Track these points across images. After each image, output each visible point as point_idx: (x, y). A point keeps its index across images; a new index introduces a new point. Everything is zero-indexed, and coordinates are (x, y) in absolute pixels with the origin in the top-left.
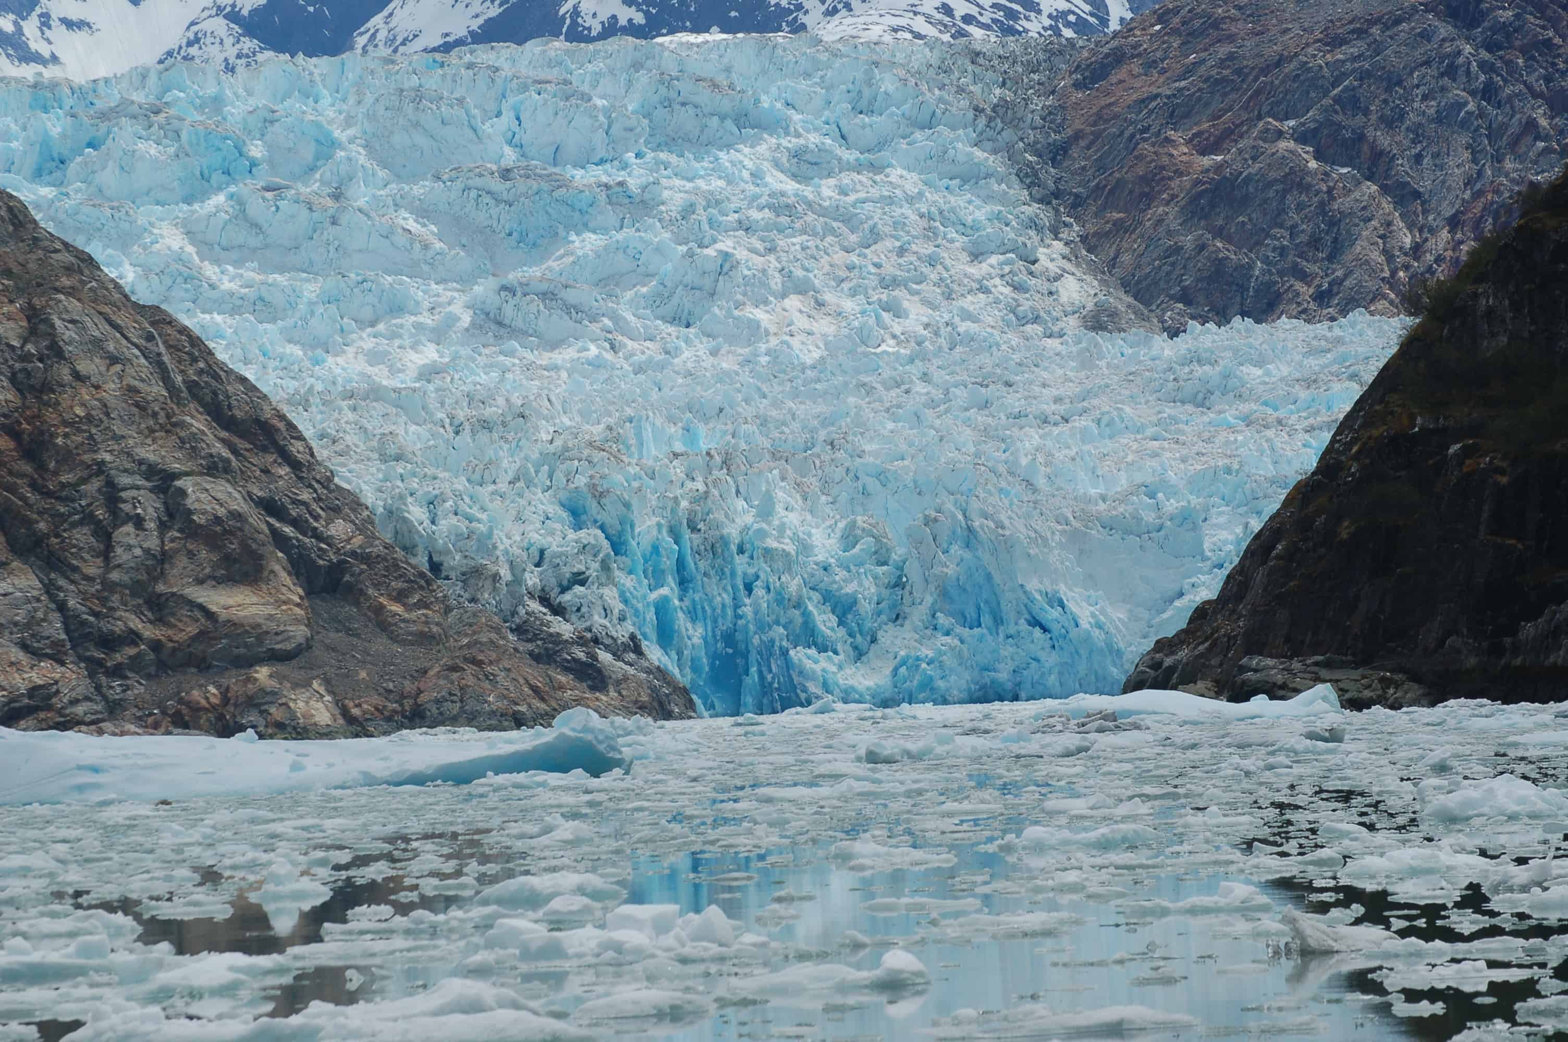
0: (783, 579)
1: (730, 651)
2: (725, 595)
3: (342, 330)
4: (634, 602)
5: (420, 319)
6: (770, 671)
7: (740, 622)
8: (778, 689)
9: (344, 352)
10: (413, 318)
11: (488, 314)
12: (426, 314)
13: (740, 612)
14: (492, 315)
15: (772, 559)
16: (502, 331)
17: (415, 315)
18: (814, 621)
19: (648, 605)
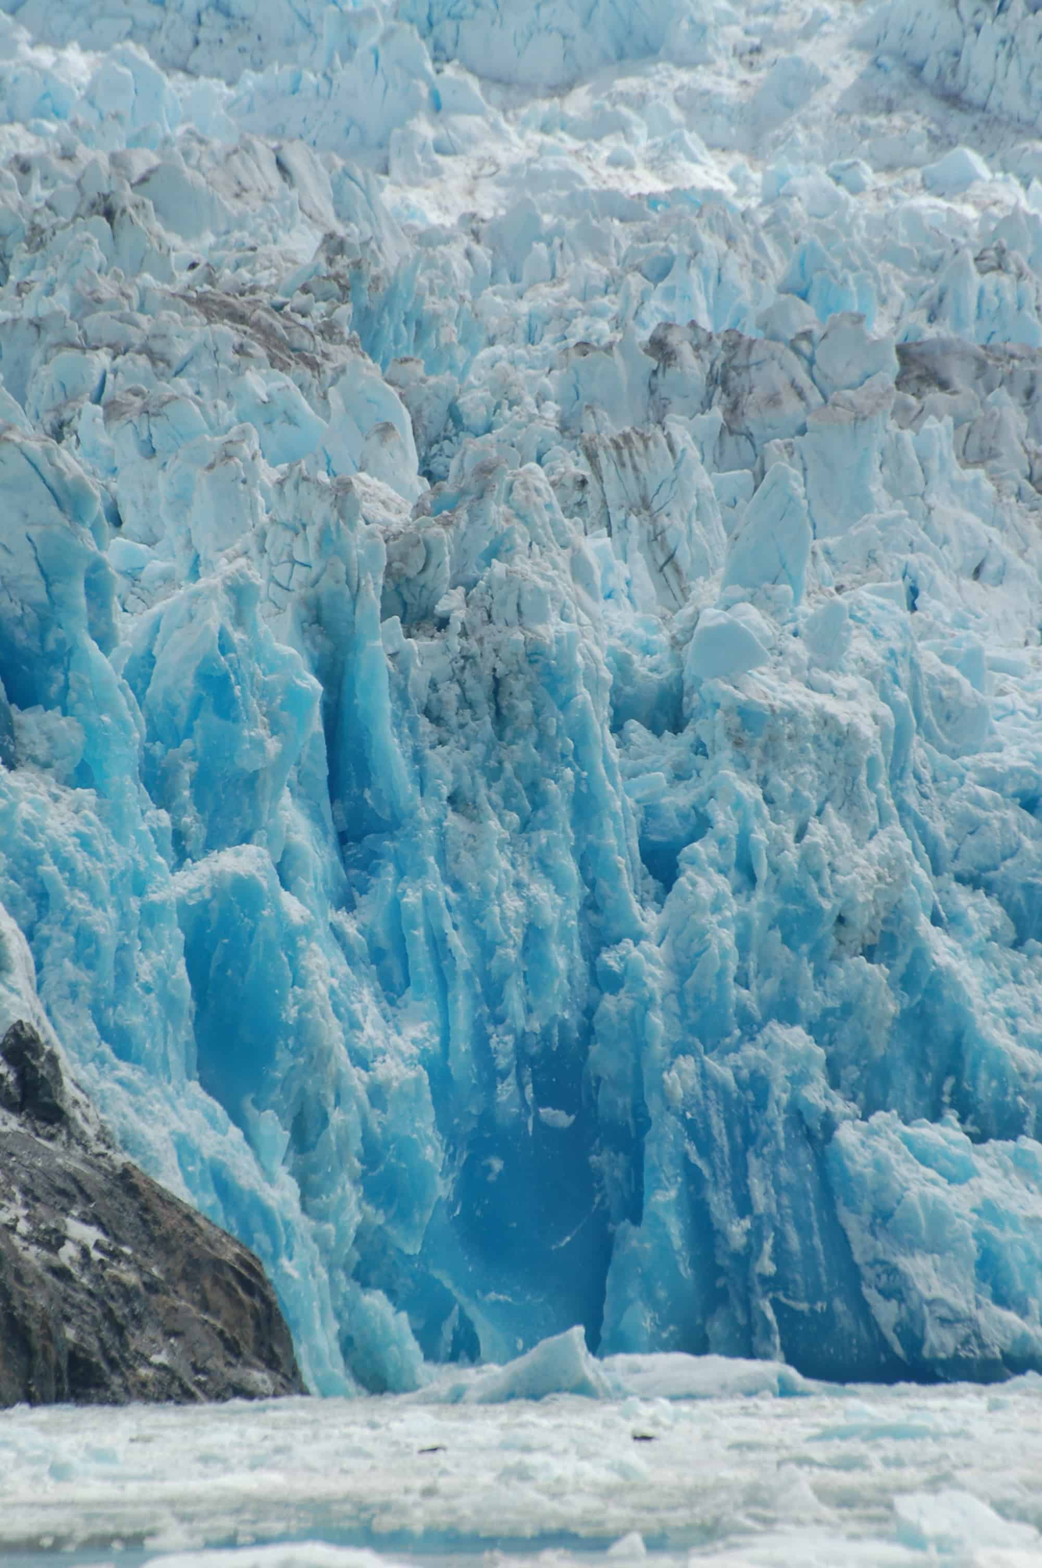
0: (818, 833)
1: (562, 1119)
2: (541, 891)
3: (437, 106)
4: (77, 900)
5: (704, 79)
6: (744, 1206)
7: (609, 1003)
8: (769, 1283)
9: (436, 172)
10: (683, 77)
11: (918, 69)
12: (723, 63)
13: (610, 959)
14: (930, 73)
15: (770, 751)
16: (958, 122)
17: (689, 64)
18: (960, 1015)
19: (151, 915)
